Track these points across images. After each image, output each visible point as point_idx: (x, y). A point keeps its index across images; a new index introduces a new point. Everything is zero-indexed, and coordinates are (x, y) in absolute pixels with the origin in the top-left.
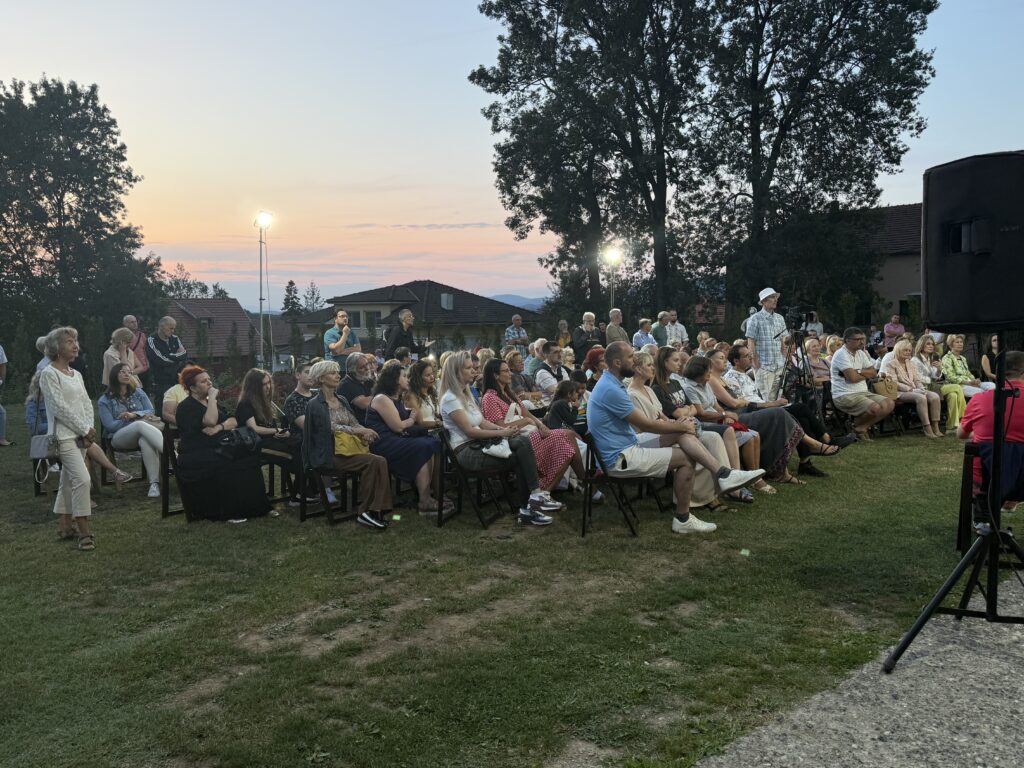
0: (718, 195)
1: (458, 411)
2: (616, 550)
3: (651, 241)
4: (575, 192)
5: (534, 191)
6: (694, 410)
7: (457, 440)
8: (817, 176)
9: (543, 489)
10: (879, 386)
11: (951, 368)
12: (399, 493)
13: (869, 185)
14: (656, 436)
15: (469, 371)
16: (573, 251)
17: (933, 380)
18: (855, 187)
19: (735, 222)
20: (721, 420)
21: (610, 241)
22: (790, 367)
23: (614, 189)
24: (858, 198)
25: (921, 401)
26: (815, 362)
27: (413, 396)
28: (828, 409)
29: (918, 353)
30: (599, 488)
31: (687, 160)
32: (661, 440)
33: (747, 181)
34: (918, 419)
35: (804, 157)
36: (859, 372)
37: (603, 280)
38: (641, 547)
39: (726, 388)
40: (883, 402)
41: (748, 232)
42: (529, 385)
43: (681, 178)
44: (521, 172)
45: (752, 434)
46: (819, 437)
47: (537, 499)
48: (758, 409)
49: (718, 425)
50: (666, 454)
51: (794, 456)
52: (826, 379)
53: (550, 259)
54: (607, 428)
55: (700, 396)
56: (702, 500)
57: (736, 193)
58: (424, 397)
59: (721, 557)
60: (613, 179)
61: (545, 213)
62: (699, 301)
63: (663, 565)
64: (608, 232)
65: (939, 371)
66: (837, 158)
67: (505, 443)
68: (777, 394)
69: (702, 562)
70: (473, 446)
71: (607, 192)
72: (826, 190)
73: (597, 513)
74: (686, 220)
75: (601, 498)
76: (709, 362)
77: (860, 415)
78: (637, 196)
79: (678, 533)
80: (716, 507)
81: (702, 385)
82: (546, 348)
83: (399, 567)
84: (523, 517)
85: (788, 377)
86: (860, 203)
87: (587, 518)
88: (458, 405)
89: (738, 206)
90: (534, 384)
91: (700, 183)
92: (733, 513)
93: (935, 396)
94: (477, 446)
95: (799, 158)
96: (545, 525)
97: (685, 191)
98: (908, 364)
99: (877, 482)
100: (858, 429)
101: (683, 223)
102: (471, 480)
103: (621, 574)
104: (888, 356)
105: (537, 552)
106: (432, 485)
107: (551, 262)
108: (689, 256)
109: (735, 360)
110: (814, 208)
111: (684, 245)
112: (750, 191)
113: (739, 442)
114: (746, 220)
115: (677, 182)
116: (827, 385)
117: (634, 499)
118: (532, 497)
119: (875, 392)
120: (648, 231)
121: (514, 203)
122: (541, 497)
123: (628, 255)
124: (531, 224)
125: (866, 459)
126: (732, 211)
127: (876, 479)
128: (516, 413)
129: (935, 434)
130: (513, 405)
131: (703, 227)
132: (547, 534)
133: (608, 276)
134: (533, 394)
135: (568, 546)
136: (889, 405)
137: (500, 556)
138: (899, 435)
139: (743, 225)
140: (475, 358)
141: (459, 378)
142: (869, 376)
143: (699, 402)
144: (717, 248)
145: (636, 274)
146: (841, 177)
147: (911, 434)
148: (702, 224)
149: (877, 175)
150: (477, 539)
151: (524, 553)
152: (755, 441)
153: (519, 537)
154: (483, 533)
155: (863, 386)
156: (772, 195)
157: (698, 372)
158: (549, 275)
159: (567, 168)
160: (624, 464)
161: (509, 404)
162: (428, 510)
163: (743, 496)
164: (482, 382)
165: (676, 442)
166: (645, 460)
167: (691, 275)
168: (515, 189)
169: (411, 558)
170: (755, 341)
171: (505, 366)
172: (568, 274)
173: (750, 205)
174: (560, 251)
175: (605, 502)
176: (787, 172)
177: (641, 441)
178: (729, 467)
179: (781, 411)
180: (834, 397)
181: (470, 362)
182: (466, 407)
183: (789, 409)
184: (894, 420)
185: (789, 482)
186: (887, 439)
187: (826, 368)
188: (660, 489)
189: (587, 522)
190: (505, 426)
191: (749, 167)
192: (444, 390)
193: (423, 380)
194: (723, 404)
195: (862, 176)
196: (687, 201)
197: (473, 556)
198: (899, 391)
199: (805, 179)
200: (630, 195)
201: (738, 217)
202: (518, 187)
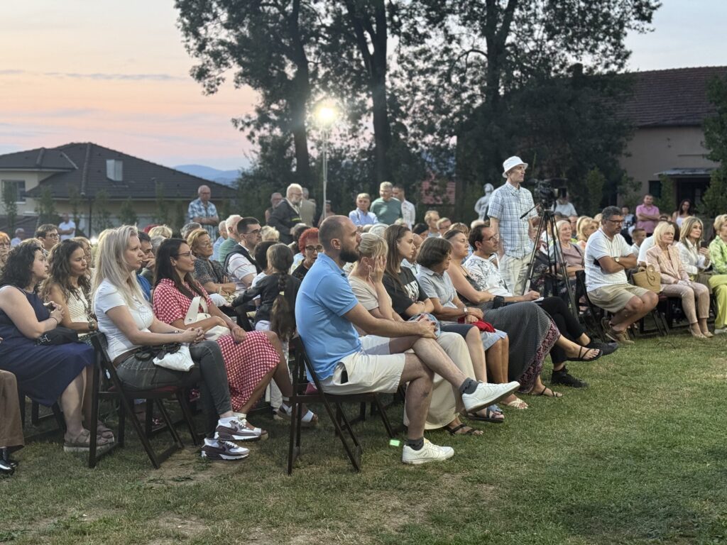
0: (447, 51)
1: (118, 308)
2: (333, 491)
3: (370, 103)
4: (278, 39)
5: (226, 35)
6: (429, 306)
7: (117, 348)
8: (558, 32)
9: (236, 410)
10: (639, 276)
11: (720, 256)
12: (36, 421)
13: (617, 45)
14: (386, 340)
15: (135, 254)
16: (276, 113)
17: (700, 270)
18: (602, 47)
19: (467, 84)
20: (462, 318)
21: (319, 101)
22: (538, 254)
23: (324, 38)
24: (605, 60)
25: (688, 295)
26: (567, 248)
27: (56, 288)
28: (582, 305)
29: (684, 238)
30: (309, 408)
31: (411, 8)
32: (391, 344)
33: (480, 36)
34: (683, 315)
35: (545, 10)
36: (617, 260)
37: (312, 148)
38: (365, 485)
39: (468, 277)
40: (644, 296)
41: (482, 96)
42: (220, 274)
43: (404, 29)
44: (209, 11)
45: (499, 335)
46: (575, 338)
47: (228, 425)
48: (506, 304)
49: (459, 324)
50: (397, 364)
51: (547, 363)
52: (579, 268)
53: (247, 121)
54: (322, 329)
55: (436, 288)
56: (441, 420)
57: (467, 49)
58: (72, 289)
59: (466, 494)
60: (323, 26)
61: (240, 63)
62: (426, 177)
63: (394, 509)
64: (318, 90)
65: (708, 260)
66: (582, 13)
67: (185, 350)
68: (524, 286)
69: (442, 503)
70: (139, 355)
71: (317, 42)
72: (569, 50)
73: (307, 440)
74: (410, 79)
75: (313, 420)
76: (449, 245)
77: (619, 312)
78: (352, 48)
79: (412, 465)
80: (457, 429)
81: (439, 274)
82: (242, 226)
83: (29, 527)
84: (209, 449)
85: (536, 265)
86: (607, 66)
87: (295, 448)
88: (119, 299)
89: (469, 65)
90: (226, 273)
91: (426, 36)
92: (478, 436)
93: (703, 289)
94: (147, 355)
95: (540, 11)
96: (238, 460)
97: (409, 45)
98: (670, 250)
99: (644, 393)
100: (616, 328)
101: (407, 82)
102: (139, 401)
103: (340, 524)
104: (646, 241)
105: (227, 498)
106: (83, 409)
107: (248, 124)
108: (415, 123)
109: (476, 243)
110: (556, 71)
111: (408, 109)
112: (484, 48)
113: (484, 345)
114: (480, 82)
115: (399, 34)
116: (581, 276)
117: (355, 422)
118: (220, 423)
119: (635, 284)
120: (367, 91)
121: (201, 48)
122: (233, 422)
123: (343, 119)
124: (223, 75)
125: (628, 364)
126: (463, 71)
127: (643, 388)
128: (201, 310)
129: (702, 333)
130: (197, 300)
131: (430, 88)
132: (240, 472)
133: (319, 144)
134: (225, 286)
135: (268, 488)
136: (652, 299)
137: (176, 506)
138: (662, 335)
139: (476, 88)
140: (144, 237)
141: (120, 264)
142: (628, 266)
143: (435, 295)
144: (447, 114)
145: (352, 142)
146: (586, 35)
147: (675, 334)
148: (429, 84)
149: (626, 34)
150: (145, 483)
151: (208, 500)
152: (503, 344)
153: (203, 477)
154: (154, 474)
155: (621, 277)
156: (509, 54)
157: (435, 258)
158: (246, 139)
159: (267, 8)
160: (344, 377)
161: (191, 297)
162: (77, 445)
163: (491, 414)
164: (154, 269)
165: (411, 347)
166: (371, 371)
167: (415, 145)
168: (202, 31)
169: (47, 514)
170: (499, 221)
171: (186, 248)
172: (270, 140)
173: (483, 64)
174: (259, 111)
175: (318, 425)
176: (526, 26)
177: (365, 347)
178: (475, 379)
179: (533, 306)
180: (588, 290)
181: (136, 241)
182: (130, 303)
183: (542, 304)
184: (656, 317)
185: (542, 394)
186: (649, 340)
187: (578, 255)
188: (387, 408)
189: (294, 455)
190: (186, 327)
191: (482, 19)
192: (100, 279)
193: (72, 266)
194: (465, 298)
195: (609, 34)
196: (411, 57)
197: (138, 508)
198: (662, 283)
199: (546, 36)
200: (344, 45)
201: (470, 77)
202: (206, 28)
